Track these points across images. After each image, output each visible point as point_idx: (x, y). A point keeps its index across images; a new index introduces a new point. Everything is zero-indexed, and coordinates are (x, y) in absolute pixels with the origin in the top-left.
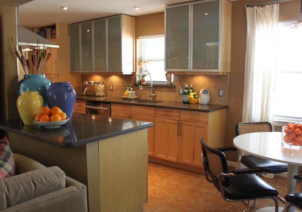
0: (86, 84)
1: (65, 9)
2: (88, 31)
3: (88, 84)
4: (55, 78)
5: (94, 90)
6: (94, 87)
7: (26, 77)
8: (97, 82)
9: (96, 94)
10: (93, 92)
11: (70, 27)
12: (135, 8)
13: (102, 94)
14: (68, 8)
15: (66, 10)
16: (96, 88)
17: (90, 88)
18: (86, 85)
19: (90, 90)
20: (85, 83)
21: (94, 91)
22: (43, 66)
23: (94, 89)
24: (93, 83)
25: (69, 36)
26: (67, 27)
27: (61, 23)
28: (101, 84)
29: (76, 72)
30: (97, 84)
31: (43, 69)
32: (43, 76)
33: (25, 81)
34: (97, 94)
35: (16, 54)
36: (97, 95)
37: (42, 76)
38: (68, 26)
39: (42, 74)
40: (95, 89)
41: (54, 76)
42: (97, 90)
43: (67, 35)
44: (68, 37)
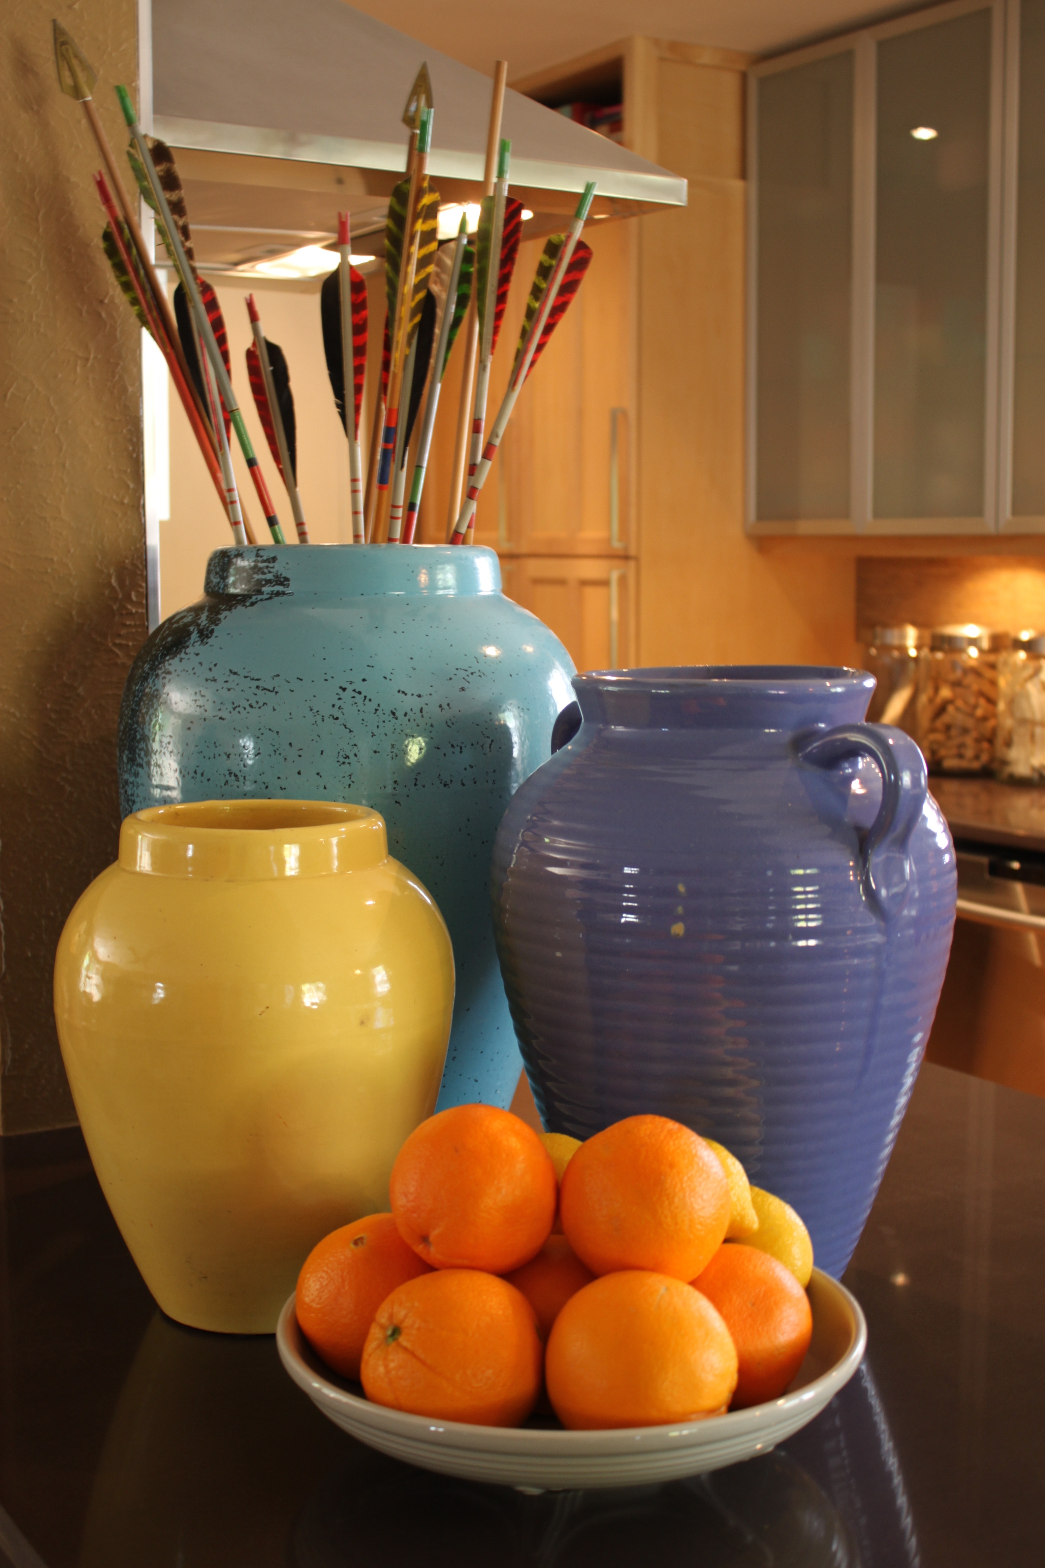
0: (903, 649)
2: (924, 134)
3: (925, 652)
4: (605, 583)
5: (995, 715)
6: (993, 683)
7: (236, 586)
8: (1025, 636)
9: (1005, 763)
10: (978, 741)
11: (763, 82)
16: (1012, 702)
17: (946, 692)
18: (905, 660)
19: (945, 719)
20: (892, 637)
21: (991, 723)
22: (476, 428)
23: (992, 702)
24: (973, 642)
25: (743, 175)
26: (730, 83)
27: (673, 45)
29: (805, 527)
30: (1022, 655)
31: (472, 469)
32: (466, 577)
33: (205, 635)
34: (1025, 759)
35: (119, 268)
36: (1021, 769)
37: (447, 577)
38: (744, 77)
39: (456, 538)
40: (1001, 706)
41: (591, 569)
42: (1023, 722)
43: (731, 162)
44: (737, 185)
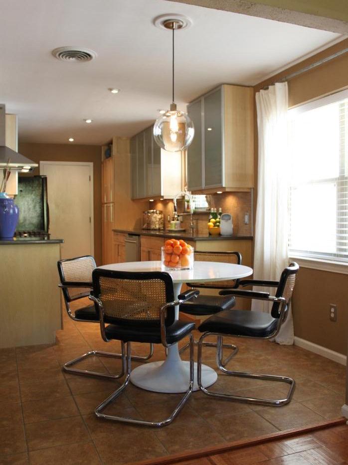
1: (89, 121)
9: (151, 227)
12: (160, 111)
13: (157, 227)
14: (92, 120)
15: (90, 123)
21: (149, 223)
26: (128, 141)
27: (119, 137)
28: (157, 214)
30: (153, 214)
34: (153, 227)
38: (130, 140)
42: (152, 222)
